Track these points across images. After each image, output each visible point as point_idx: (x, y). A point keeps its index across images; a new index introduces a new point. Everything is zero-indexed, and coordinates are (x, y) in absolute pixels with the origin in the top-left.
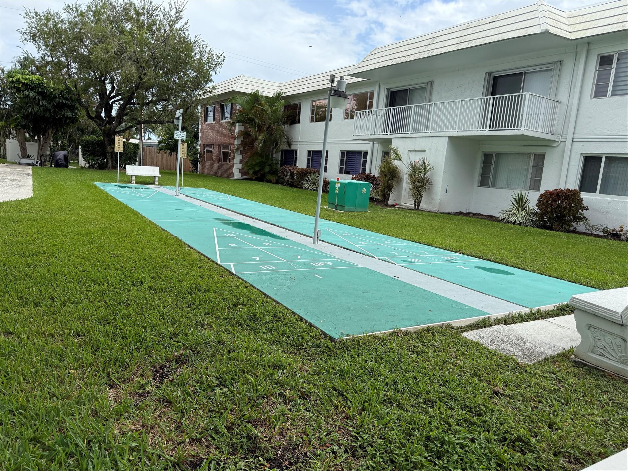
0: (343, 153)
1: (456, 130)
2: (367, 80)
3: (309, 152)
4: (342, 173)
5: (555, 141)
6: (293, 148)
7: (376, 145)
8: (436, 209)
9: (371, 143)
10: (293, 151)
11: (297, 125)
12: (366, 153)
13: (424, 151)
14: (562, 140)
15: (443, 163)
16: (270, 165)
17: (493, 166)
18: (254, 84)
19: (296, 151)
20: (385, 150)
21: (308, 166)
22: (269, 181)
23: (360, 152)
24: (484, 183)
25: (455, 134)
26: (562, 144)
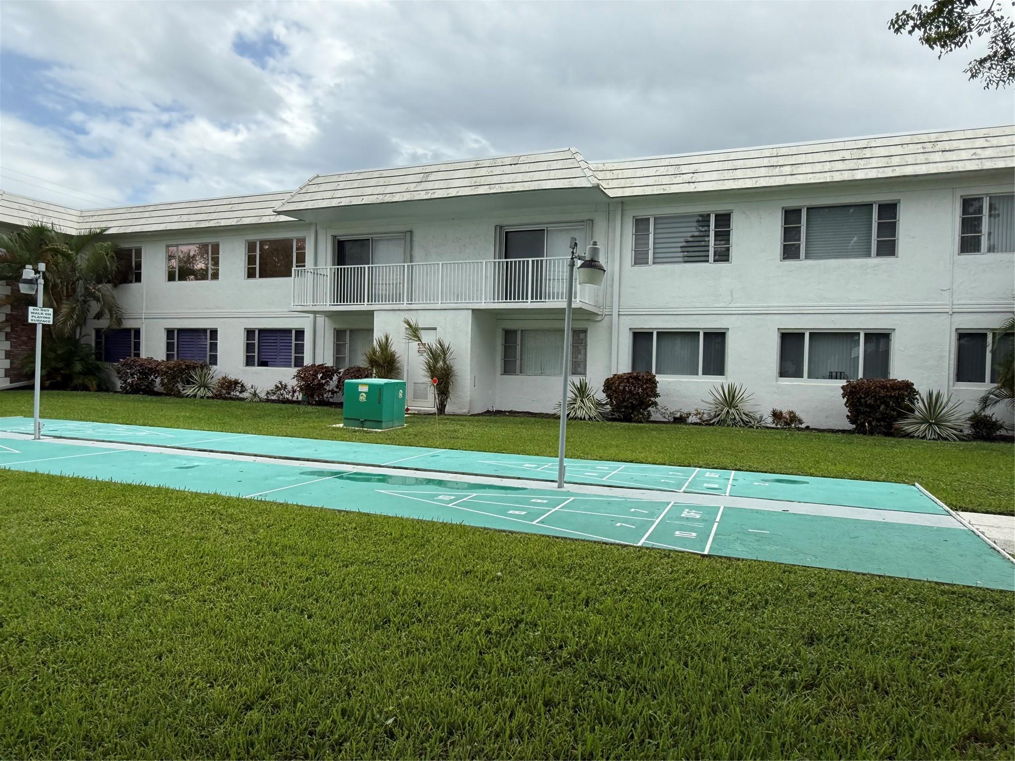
0: (250, 333)
1: (483, 301)
2: (300, 220)
3: (170, 332)
4: (253, 365)
5: (598, 315)
6: (128, 324)
7: (321, 320)
8: (465, 411)
9: (311, 316)
10: (128, 330)
11: (134, 286)
12: (300, 333)
13: (435, 329)
14: (607, 313)
15: (469, 346)
16: (82, 360)
17: (519, 347)
18: (30, 209)
19: (137, 332)
20: (338, 327)
21: (169, 357)
22: (85, 388)
23: (288, 331)
24: (509, 368)
25: (483, 306)
26: (607, 318)
